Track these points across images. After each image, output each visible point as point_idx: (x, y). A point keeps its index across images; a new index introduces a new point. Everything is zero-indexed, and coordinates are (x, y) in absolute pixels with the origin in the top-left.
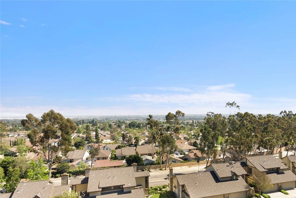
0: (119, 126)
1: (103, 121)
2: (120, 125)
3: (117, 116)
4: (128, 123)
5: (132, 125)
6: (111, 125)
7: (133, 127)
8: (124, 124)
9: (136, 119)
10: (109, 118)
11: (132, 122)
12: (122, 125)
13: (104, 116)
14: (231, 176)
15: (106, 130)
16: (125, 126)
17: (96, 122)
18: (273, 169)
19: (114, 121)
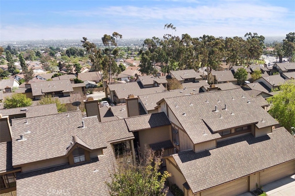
0: (52, 55)
1: (24, 49)
2: (53, 52)
3: (46, 41)
4: (65, 50)
5: (71, 53)
6: (39, 53)
7: (73, 54)
8: (59, 52)
9: (76, 45)
10: (34, 44)
11: (70, 49)
12: (56, 53)
13: (25, 41)
14: (153, 83)
15: (33, 59)
16: (60, 54)
17: (14, 50)
18: (191, 79)
19: (42, 48)
